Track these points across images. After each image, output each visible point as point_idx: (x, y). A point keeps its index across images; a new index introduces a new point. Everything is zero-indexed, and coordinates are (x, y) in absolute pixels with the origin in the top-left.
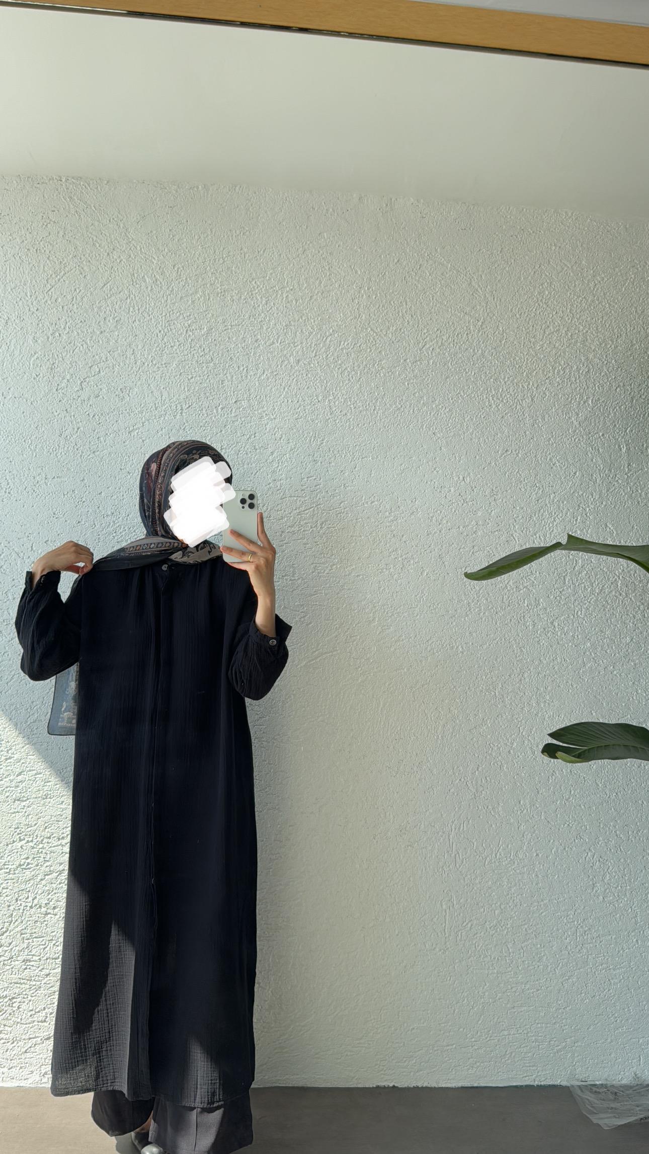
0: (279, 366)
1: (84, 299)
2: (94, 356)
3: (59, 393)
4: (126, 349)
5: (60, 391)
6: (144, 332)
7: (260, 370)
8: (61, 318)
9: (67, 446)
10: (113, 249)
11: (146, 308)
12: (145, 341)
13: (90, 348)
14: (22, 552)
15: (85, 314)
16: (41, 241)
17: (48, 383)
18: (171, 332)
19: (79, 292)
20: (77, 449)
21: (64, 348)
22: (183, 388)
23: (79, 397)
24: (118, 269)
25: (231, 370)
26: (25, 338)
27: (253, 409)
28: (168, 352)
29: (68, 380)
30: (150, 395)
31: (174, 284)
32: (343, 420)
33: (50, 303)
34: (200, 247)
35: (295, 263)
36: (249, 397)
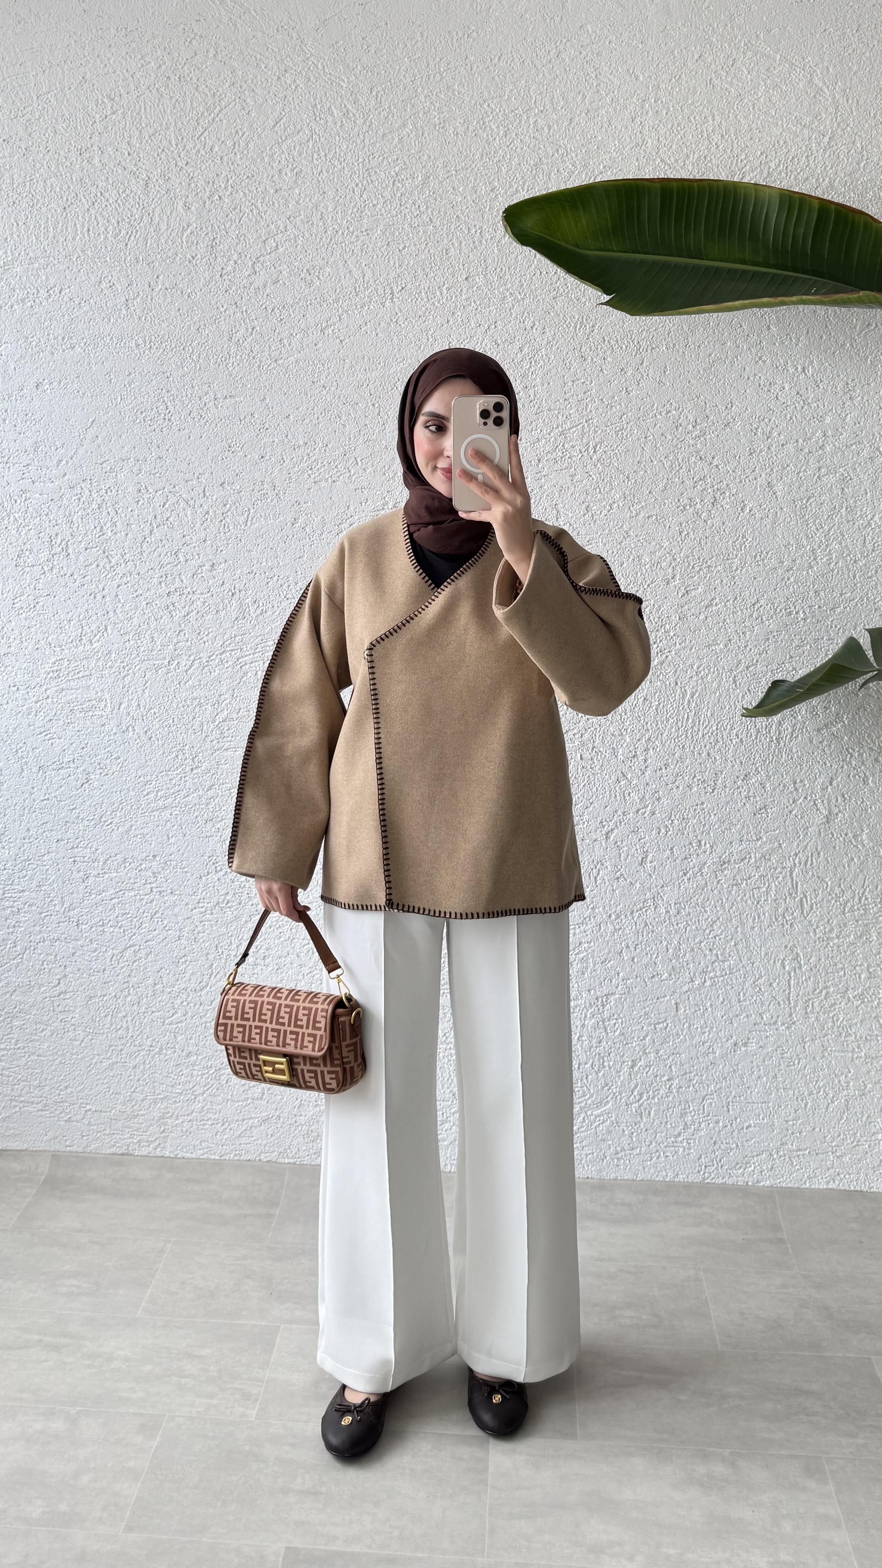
1: (250, 146)
2: (268, 226)
3: (225, 280)
4: (311, 213)
5: (226, 276)
6: (334, 188)
8: (220, 174)
9: (241, 354)
10: (285, 70)
11: (336, 152)
12: (336, 199)
13: (263, 215)
14: (192, 499)
15: (252, 167)
16: (185, 64)
17: (209, 268)
18: (371, 185)
19: (243, 135)
20: (254, 357)
21: (227, 216)
22: (392, 263)
23: (251, 284)
24: (293, 99)
25: (459, 234)
26: (173, 205)
27: (491, 287)
28: (369, 214)
29: (236, 261)
30: (348, 275)
31: (372, 116)
33: (204, 154)
34: (406, 59)
35: (546, 71)
36: (486, 271)
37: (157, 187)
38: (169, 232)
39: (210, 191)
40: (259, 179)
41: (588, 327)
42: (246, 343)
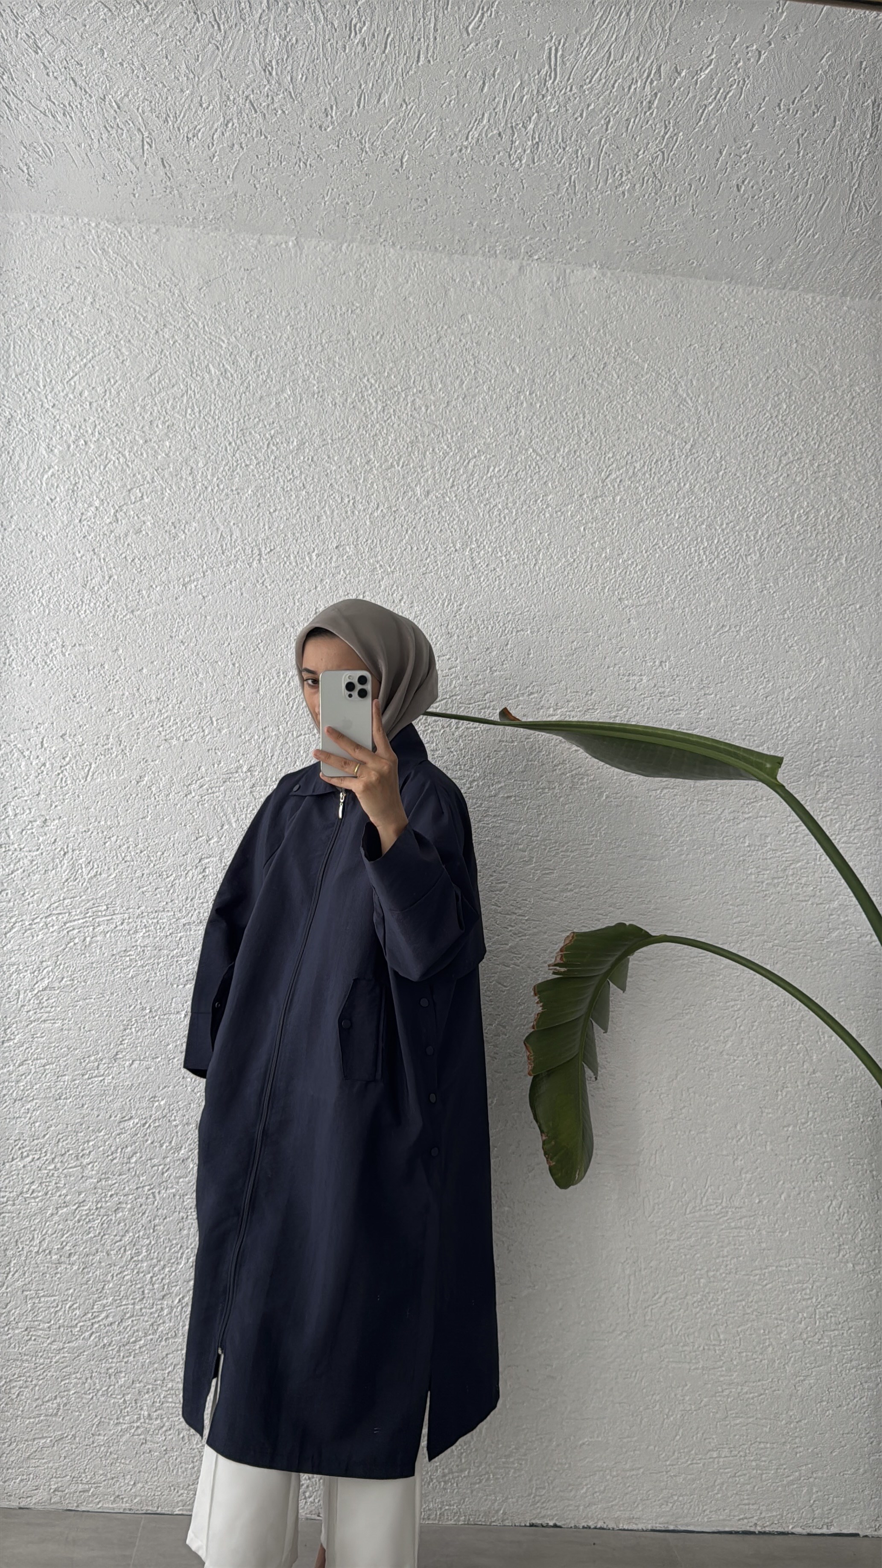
0: (400, 499)
1: (121, 394)
2: (134, 475)
3: (84, 525)
4: (180, 467)
5: (85, 523)
6: (206, 444)
7: (372, 504)
8: (87, 419)
9: (94, 602)
10: (164, 325)
11: (210, 410)
12: (208, 456)
13: (130, 464)
14: (28, 751)
15: (122, 415)
16: (60, 308)
18: (245, 445)
19: (115, 383)
20: (109, 606)
21: (91, 462)
22: (262, 525)
23: (112, 532)
24: (170, 353)
25: (331, 502)
26: (35, 445)
27: (362, 557)
28: (241, 473)
29: (96, 507)
30: (215, 533)
31: (250, 378)
32: (490, 578)
33: (73, 399)
34: (288, 327)
35: (426, 355)
36: (357, 541)
37: (19, 426)
38: (29, 472)
39: (76, 435)
40: (128, 428)
41: (455, 605)
42: (101, 591)
